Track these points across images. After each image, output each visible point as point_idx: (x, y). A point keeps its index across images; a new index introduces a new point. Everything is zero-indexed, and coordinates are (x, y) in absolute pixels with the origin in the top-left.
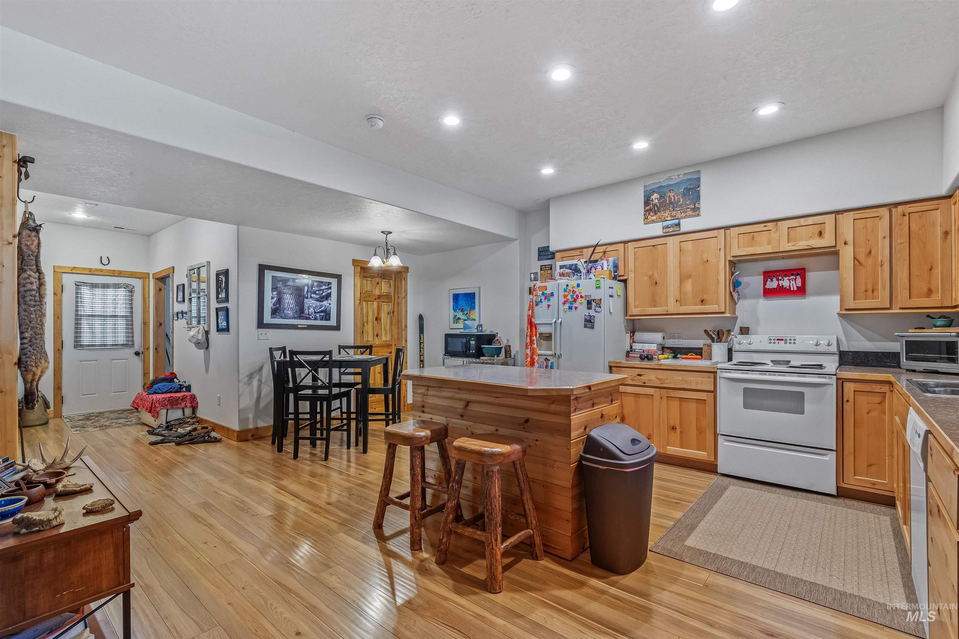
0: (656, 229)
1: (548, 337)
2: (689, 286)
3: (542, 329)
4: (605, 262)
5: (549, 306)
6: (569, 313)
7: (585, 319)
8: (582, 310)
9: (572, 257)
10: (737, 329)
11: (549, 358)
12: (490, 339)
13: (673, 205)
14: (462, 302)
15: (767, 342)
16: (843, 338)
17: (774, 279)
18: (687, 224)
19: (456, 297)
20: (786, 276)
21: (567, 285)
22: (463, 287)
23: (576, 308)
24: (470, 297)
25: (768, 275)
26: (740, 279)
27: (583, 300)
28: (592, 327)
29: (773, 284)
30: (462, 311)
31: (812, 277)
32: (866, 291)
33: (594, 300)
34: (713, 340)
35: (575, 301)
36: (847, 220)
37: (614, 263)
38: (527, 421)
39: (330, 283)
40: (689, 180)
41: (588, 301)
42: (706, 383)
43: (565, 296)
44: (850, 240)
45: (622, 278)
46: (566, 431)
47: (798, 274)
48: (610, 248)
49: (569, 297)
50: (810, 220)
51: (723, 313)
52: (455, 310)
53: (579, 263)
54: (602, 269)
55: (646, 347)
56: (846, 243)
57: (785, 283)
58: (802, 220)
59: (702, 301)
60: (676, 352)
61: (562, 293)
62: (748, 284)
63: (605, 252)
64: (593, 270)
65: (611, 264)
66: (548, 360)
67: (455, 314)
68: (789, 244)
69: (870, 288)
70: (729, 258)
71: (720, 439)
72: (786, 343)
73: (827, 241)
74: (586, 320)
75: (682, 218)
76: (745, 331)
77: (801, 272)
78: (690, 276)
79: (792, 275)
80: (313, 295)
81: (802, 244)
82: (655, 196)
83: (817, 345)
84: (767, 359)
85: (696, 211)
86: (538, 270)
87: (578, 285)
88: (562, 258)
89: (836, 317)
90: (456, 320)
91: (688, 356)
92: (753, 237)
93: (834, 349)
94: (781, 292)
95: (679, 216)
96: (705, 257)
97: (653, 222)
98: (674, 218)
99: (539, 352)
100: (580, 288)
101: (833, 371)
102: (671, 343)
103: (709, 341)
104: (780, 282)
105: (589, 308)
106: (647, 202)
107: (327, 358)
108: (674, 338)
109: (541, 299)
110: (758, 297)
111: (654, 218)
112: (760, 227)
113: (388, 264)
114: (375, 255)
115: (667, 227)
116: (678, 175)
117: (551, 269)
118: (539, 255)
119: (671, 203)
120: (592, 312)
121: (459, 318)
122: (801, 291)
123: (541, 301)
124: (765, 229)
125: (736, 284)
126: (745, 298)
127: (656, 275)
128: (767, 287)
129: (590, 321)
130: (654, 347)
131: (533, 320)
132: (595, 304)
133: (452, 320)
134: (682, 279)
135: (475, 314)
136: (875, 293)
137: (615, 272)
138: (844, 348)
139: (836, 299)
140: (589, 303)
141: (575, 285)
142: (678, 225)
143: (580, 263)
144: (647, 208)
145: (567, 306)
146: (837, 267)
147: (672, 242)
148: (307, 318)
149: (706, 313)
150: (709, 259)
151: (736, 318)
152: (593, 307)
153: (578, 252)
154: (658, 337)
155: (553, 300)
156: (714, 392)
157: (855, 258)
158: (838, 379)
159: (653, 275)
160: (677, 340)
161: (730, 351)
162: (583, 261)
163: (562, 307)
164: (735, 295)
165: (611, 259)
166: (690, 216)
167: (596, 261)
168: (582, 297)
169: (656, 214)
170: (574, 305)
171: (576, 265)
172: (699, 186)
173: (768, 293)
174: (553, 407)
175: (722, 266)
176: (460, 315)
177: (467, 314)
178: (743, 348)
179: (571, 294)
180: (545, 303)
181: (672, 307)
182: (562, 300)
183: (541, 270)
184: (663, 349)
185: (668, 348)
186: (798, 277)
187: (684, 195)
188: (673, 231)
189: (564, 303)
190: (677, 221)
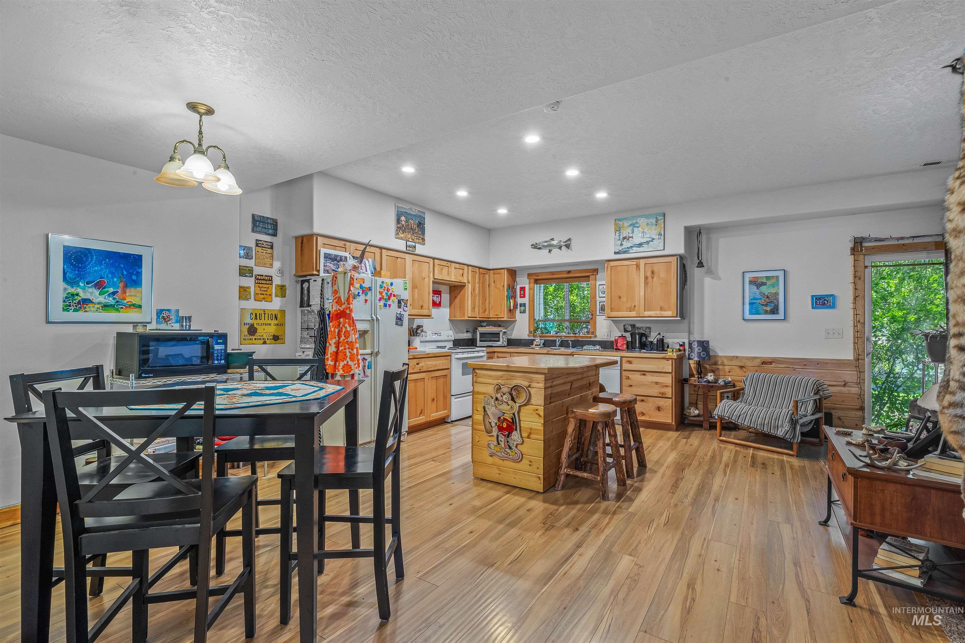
0: (401, 245)
5: (366, 301)
6: (384, 310)
7: (397, 317)
8: (394, 309)
11: (366, 357)
13: (413, 231)
18: (419, 249)
20: (435, 294)
21: (383, 282)
23: (390, 305)
27: (395, 298)
28: (402, 325)
30: (100, 285)
33: (403, 300)
35: (389, 299)
40: (419, 216)
41: (399, 300)
43: (381, 293)
47: (439, 294)
48: (382, 251)
49: (384, 294)
57: (435, 298)
61: (378, 290)
66: (365, 359)
67: (72, 290)
75: (418, 243)
79: (437, 294)
82: (403, 218)
85: (423, 240)
86: (253, 245)
87: (392, 284)
92: (442, 269)
95: (415, 240)
97: (400, 238)
98: (413, 241)
100: (393, 287)
105: (399, 307)
106: (398, 220)
109: (359, 293)
111: (402, 235)
115: (409, 246)
116: (416, 210)
117: (272, 247)
118: (254, 227)
119: (411, 228)
122: (440, 304)
123: (358, 295)
129: (400, 319)
132: (404, 304)
140: (399, 302)
142: (415, 247)
144: (399, 226)
145: (382, 303)
147: (409, 258)
152: (402, 307)
153: (342, 243)
155: (371, 295)
163: (378, 304)
166: (420, 243)
168: (394, 296)
169: (402, 232)
170: (388, 303)
172: (424, 224)
177: (114, 293)
179: (386, 291)
180: (362, 297)
182: (379, 296)
183: (257, 245)
186: (439, 296)
187: (417, 226)
188: (411, 250)
189: (380, 300)
190: (414, 244)
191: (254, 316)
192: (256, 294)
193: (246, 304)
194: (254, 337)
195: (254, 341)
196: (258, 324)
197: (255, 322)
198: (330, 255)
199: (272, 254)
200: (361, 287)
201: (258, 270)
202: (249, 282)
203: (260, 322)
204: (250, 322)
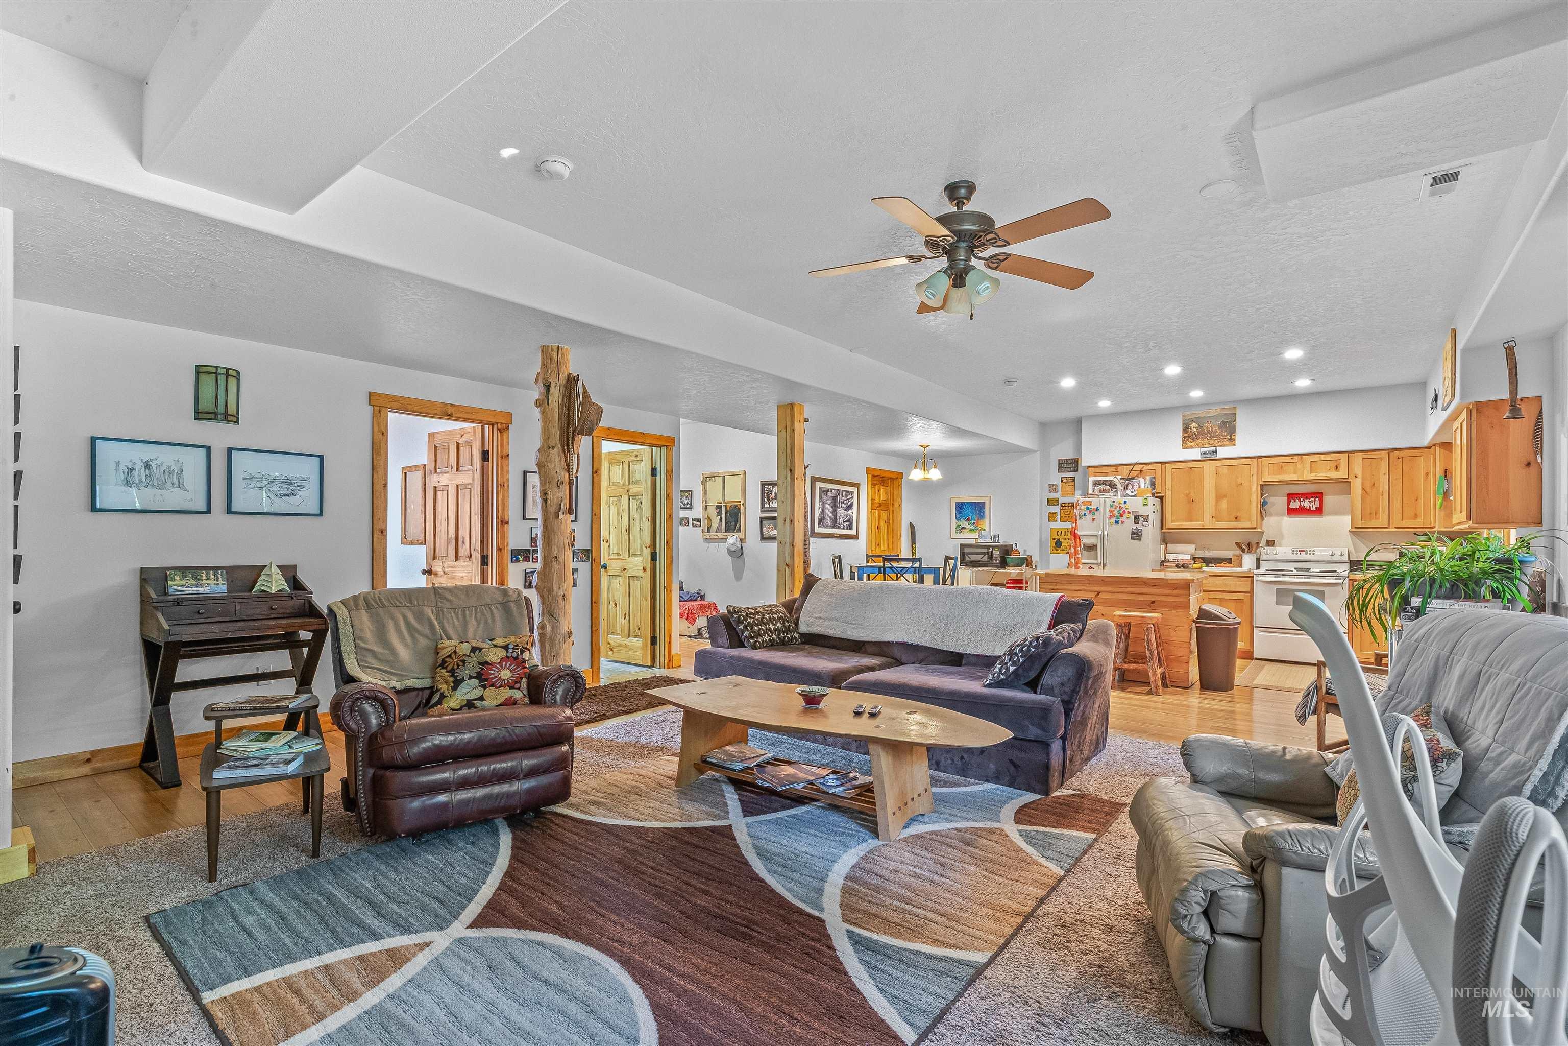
0: (1194, 454)
1: (1092, 548)
2: (1224, 504)
3: (1086, 541)
4: (1142, 481)
5: (1093, 519)
6: (1115, 527)
8: (1129, 524)
9: (1106, 474)
10: (1263, 543)
11: (1093, 566)
12: (1007, 550)
13: (1211, 435)
14: (967, 512)
15: (1290, 552)
16: (1353, 550)
17: (1297, 500)
18: (1224, 452)
19: (960, 507)
20: (1307, 498)
21: (1114, 502)
22: (968, 496)
23: (1123, 522)
24: (978, 509)
25: (1291, 497)
26: (1266, 499)
27: (1130, 515)
28: (1140, 539)
29: (1295, 505)
30: (968, 520)
31: (1328, 500)
32: (1371, 514)
33: (1141, 516)
34: (1243, 551)
35: (1122, 516)
36: (1357, 458)
37: (1151, 481)
38: (1153, 602)
39: (853, 492)
40: (1226, 414)
42: (1244, 586)
43: (1111, 511)
44: (1359, 473)
45: (1159, 495)
46: (1186, 606)
47: (1317, 497)
48: (1146, 468)
49: (1116, 512)
50: (1329, 457)
51: (1255, 528)
52: (958, 519)
53: (1115, 480)
54: (1139, 487)
55: (1180, 557)
56: (1356, 477)
57: (1306, 504)
58: (1322, 456)
59: (1236, 518)
60: (1207, 561)
61: (1107, 509)
62: (1273, 504)
63: (1141, 471)
64: (1130, 487)
65: (1148, 482)
66: (1092, 568)
67: (958, 523)
68: (1312, 474)
69: (1373, 512)
70: (1261, 483)
71: (1256, 631)
72: (1306, 554)
73: (1342, 474)
74: (1133, 533)
75: (1219, 446)
76: (1270, 543)
77: (1319, 496)
78: (1225, 496)
79: (1312, 497)
80: (843, 505)
81: (1322, 475)
82: (1194, 425)
83: (1332, 555)
84: (1291, 567)
85: (1232, 441)
86: (1059, 482)
87: (1125, 502)
88: (1095, 475)
89: (1348, 533)
90: (960, 529)
91: (1222, 565)
92: (1282, 467)
93: (1345, 558)
94: (1302, 511)
95: (1216, 444)
96: (1239, 481)
97: (1191, 447)
98: (1211, 445)
99: (1083, 561)
100: (1127, 504)
101: (1346, 574)
102: (1201, 554)
103: (1238, 552)
104: (1302, 503)
105: (1136, 523)
106: (1186, 429)
107: (917, 565)
108: (1204, 549)
110: (1284, 515)
111: (1192, 444)
112: (1288, 459)
113: (928, 476)
114: (916, 467)
115: (1205, 453)
116: (1216, 410)
117: (1074, 481)
118: (1060, 467)
119: (1208, 432)
120: (1139, 526)
121: (964, 528)
122: (1319, 511)
123: (1085, 515)
124: (1292, 461)
125: (1264, 504)
126: (1271, 515)
127: (1192, 494)
128: (1291, 506)
129: (1137, 534)
130: (1188, 557)
131: (1076, 532)
132: (1143, 519)
133: (954, 530)
134: (1219, 497)
135: (986, 524)
136: (1377, 516)
137: (1154, 489)
138: (1354, 558)
139: (1347, 519)
140: (1137, 518)
141: (1123, 502)
142: (1215, 452)
143: (1117, 480)
144: (1186, 435)
145: (1113, 520)
146: (1349, 492)
147: (1209, 467)
148: (839, 528)
149: (1239, 529)
150: (1243, 482)
151: (1263, 533)
152: (1141, 522)
153: (1112, 469)
154: (1191, 548)
155: (1099, 515)
156: (1251, 593)
157: (1363, 489)
158: (1349, 580)
159: (1190, 494)
160: (1207, 552)
161: (1258, 560)
162: (1119, 477)
163: (1107, 521)
164: (1263, 512)
165: (1148, 478)
166: (1226, 446)
167: (1133, 478)
168: (1129, 512)
169: (1194, 440)
170: (1120, 520)
171: (1111, 481)
172: (1235, 421)
173: (1291, 512)
174: (1175, 592)
175: (1255, 488)
176: (965, 524)
177: (973, 524)
178: (1270, 557)
179: (1118, 509)
180: (1089, 517)
181: (1208, 522)
182: (1108, 515)
183: (1062, 481)
184: (1194, 559)
185: (1199, 558)
186: (1317, 499)
187: (1221, 427)
188: (1210, 457)
189: (1110, 517)
190: (1214, 449)
191: (1059, 533)
192: (1061, 517)
193: (1053, 525)
194: (1060, 549)
195: (1060, 552)
196: (1063, 539)
197: (1060, 538)
198: (1098, 481)
199: (1074, 486)
200: (1087, 508)
201: (1062, 500)
202: (1056, 509)
203: (1063, 537)
204: (1058, 537)
